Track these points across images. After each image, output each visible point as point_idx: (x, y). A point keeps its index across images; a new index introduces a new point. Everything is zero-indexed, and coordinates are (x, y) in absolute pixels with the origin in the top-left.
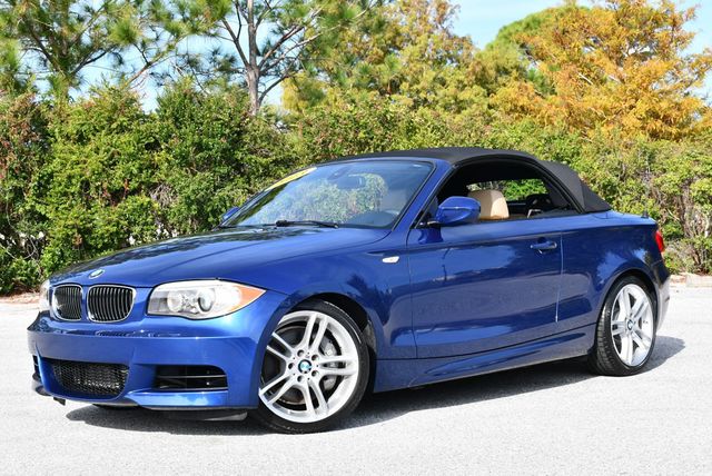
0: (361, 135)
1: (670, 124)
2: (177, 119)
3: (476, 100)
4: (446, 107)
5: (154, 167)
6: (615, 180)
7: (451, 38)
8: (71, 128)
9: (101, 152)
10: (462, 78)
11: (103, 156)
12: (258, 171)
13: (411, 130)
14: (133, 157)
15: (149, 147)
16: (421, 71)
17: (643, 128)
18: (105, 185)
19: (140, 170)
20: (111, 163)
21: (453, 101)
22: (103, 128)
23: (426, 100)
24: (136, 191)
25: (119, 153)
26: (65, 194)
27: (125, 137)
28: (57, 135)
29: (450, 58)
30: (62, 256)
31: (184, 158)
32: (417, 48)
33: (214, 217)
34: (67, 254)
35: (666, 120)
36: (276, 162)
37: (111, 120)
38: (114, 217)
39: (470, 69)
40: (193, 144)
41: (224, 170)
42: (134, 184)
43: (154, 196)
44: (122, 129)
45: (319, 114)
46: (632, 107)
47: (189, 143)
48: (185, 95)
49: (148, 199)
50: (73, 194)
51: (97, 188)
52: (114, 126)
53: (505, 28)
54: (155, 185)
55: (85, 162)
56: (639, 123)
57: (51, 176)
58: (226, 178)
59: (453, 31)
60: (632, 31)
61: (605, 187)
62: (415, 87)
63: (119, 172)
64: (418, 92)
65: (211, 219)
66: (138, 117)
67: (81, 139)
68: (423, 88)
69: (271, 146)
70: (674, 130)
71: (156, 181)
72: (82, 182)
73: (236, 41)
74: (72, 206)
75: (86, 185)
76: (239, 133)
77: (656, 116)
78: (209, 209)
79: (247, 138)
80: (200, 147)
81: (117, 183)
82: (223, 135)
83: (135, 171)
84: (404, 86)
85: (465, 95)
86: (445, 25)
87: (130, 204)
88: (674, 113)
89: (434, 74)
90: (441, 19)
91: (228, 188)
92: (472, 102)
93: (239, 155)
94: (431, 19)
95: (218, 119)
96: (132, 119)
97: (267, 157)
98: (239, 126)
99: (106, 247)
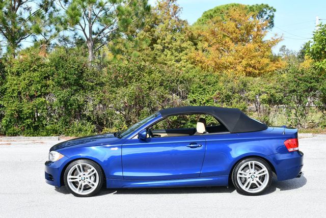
0: (130, 74)
1: (256, 69)
2: (56, 67)
3: (189, 47)
4: (176, 50)
5: (47, 86)
6: (230, 94)
7: (179, 21)
8: (14, 70)
10: (183, 38)
11: (27, 81)
12: (89, 88)
13: (150, 73)
14: (39, 82)
15: (45, 78)
16: (166, 35)
17: (245, 71)
18: (27, 94)
19: (42, 87)
20: (30, 84)
21: (179, 48)
22: (27, 70)
23: (168, 47)
24: (40, 96)
25: (33, 81)
26: (12, 97)
27: (36, 74)
28: (9, 72)
29: (179, 29)
30: (10, 121)
31: (59, 83)
32: (164, 25)
33: (71, 107)
34: (12, 120)
35: (254, 67)
36: (96, 84)
37: (30, 67)
38: (31, 107)
39: (186, 34)
40: (63, 77)
41: (75, 88)
42: (39, 93)
43: (47, 98)
44: (35, 70)
47: (61, 77)
48: (60, 57)
49: (44, 99)
50: (14, 97)
51: (24, 94)
52: (31, 69)
53: (206, 12)
54: (48, 94)
55: (19, 84)
56: (243, 69)
57: (6, 89)
58: (76, 91)
59: (180, 18)
60: (242, 31)
61: (226, 96)
62: (163, 41)
63: (33, 88)
64: (165, 43)
65: (69, 108)
66: (42, 65)
67: (18, 74)
68: (167, 42)
69: (95, 78)
70: (257, 72)
71: (48, 92)
72: (18, 92)
73: (84, 30)
74: (14, 101)
75: (19, 93)
76: (81, 73)
77: (250, 66)
78: (69, 104)
79: (85, 75)
80: (65, 79)
81: (33, 93)
82: (75, 74)
83: (39, 88)
84: (159, 41)
85: (184, 45)
86: (177, 15)
87: (37, 101)
88: (257, 65)
89: (171, 36)
90: (175, 13)
91: (77, 95)
92: (187, 48)
93: (81, 82)
94: (171, 13)
95: (73, 67)
96: (38, 67)
97: (93, 82)
98: (82, 70)
99: (27, 118)
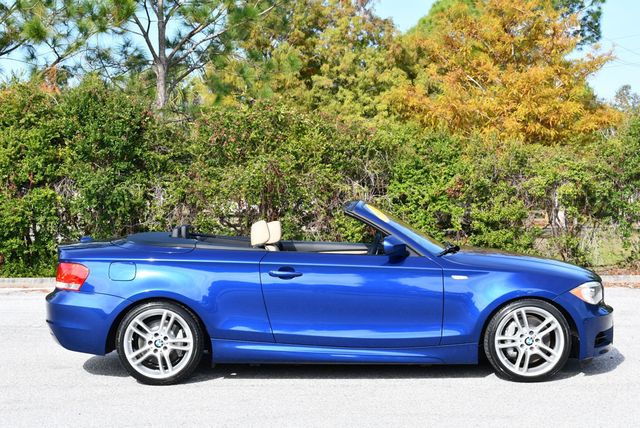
1: (549, 127)
2: (81, 117)
3: (395, 82)
4: (366, 89)
5: (58, 161)
6: (488, 182)
7: (374, 20)
9: (9, 146)
10: (382, 60)
11: (11, 150)
12: (156, 166)
13: (301, 132)
14: (39, 152)
15: (54, 142)
16: (342, 54)
17: (523, 130)
18: (12, 178)
19: (46, 163)
20: (19, 156)
21: (372, 83)
22: (12, 123)
23: (346, 81)
24: (41, 184)
25: (26, 149)
27: (33, 133)
29: (372, 40)
31: (86, 153)
32: (338, 30)
33: (113, 209)
35: (545, 123)
36: (174, 158)
37: (19, 116)
38: (20, 208)
39: (391, 51)
40: (96, 141)
41: (123, 166)
42: (38, 177)
43: (58, 189)
44: (30, 125)
45: (214, 114)
46: (513, 111)
47: (91, 140)
48: (90, 93)
49: (51, 192)
52: (22, 121)
54: (59, 179)
56: (520, 126)
58: (125, 172)
59: (375, 14)
60: (516, 38)
61: (478, 188)
62: (335, 68)
63: (25, 165)
64: (338, 73)
65: (110, 212)
66: (46, 112)
68: (343, 70)
69: (170, 143)
70: (552, 133)
71: (60, 174)
73: (146, 35)
76: (139, 131)
77: (536, 119)
78: (109, 202)
79: (147, 136)
80: (102, 144)
81: (24, 176)
82: (123, 133)
83: (40, 166)
84: (325, 67)
85: (384, 77)
86: (368, 7)
87: (35, 196)
88: (552, 117)
89: (354, 56)
90: (364, 1)
91: (127, 182)
92: (391, 84)
93: (138, 151)
94: (353, 2)
95: (119, 118)
96: (39, 116)
97: (165, 153)
98: (140, 124)
99: (11, 235)
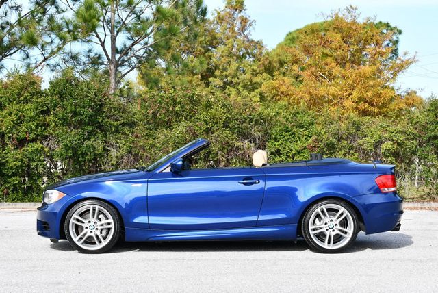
0: (177, 109)
1: (373, 106)
2: (61, 96)
5: (46, 125)
6: (335, 141)
7: (250, 41)
9: (13, 115)
10: (255, 68)
11: (14, 117)
12: (112, 129)
13: (209, 107)
14: (33, 119)
15: (43, 112)
16: (229, 64)
17: (356, 108)
18: (15, 136)
19: (37, 127)
20: (19, 122)
21: (249, 83)
22: (14, 99)
23: (231, 82)
24: (34, 140)
25: (24, 116)
27: (28, 106)
29: (249, 55)
31: (65, 120)
32: (226, 48)
33: (83, 158)
35: (371, 103)
36: (123, 124)
37: (20, 95)
38: (20, 156)
39: (261, 62)
40: (71, 111)
41: (90, 128)
42: (33, 136)
43: (45, 144)
44: (26, 101)
45: (151, 95)
46: (350, 95)
47: (68, 111)
48: (67, 80)
49: (41, 146)
51: (9, 137)
52: (21, 98)
54: (46, 137)
58: (91, 133)
61: (328, 145)
63: (24, 128)
65: (81, 159)
66: (37, 93)
69: (121, 114)
70: (376, 110)
71: (47, 134)
73: (103, 44)
75: (2, 135)
76: (100, 106)
77: (365, 101)
78: (80, 153)
79: (105, 109)
80: (75, 114)
81: (22, 135)
82: (90, 106)
83: (34, 128)
84: (217, 72)
87: (30, 148)
88: (376, 99)
91: (92, 139)
93: (100, 119)
95: (87, 96)
96: (33, 95)
97: (117, 120)
98: (101, 101)
99: (14, 175)
